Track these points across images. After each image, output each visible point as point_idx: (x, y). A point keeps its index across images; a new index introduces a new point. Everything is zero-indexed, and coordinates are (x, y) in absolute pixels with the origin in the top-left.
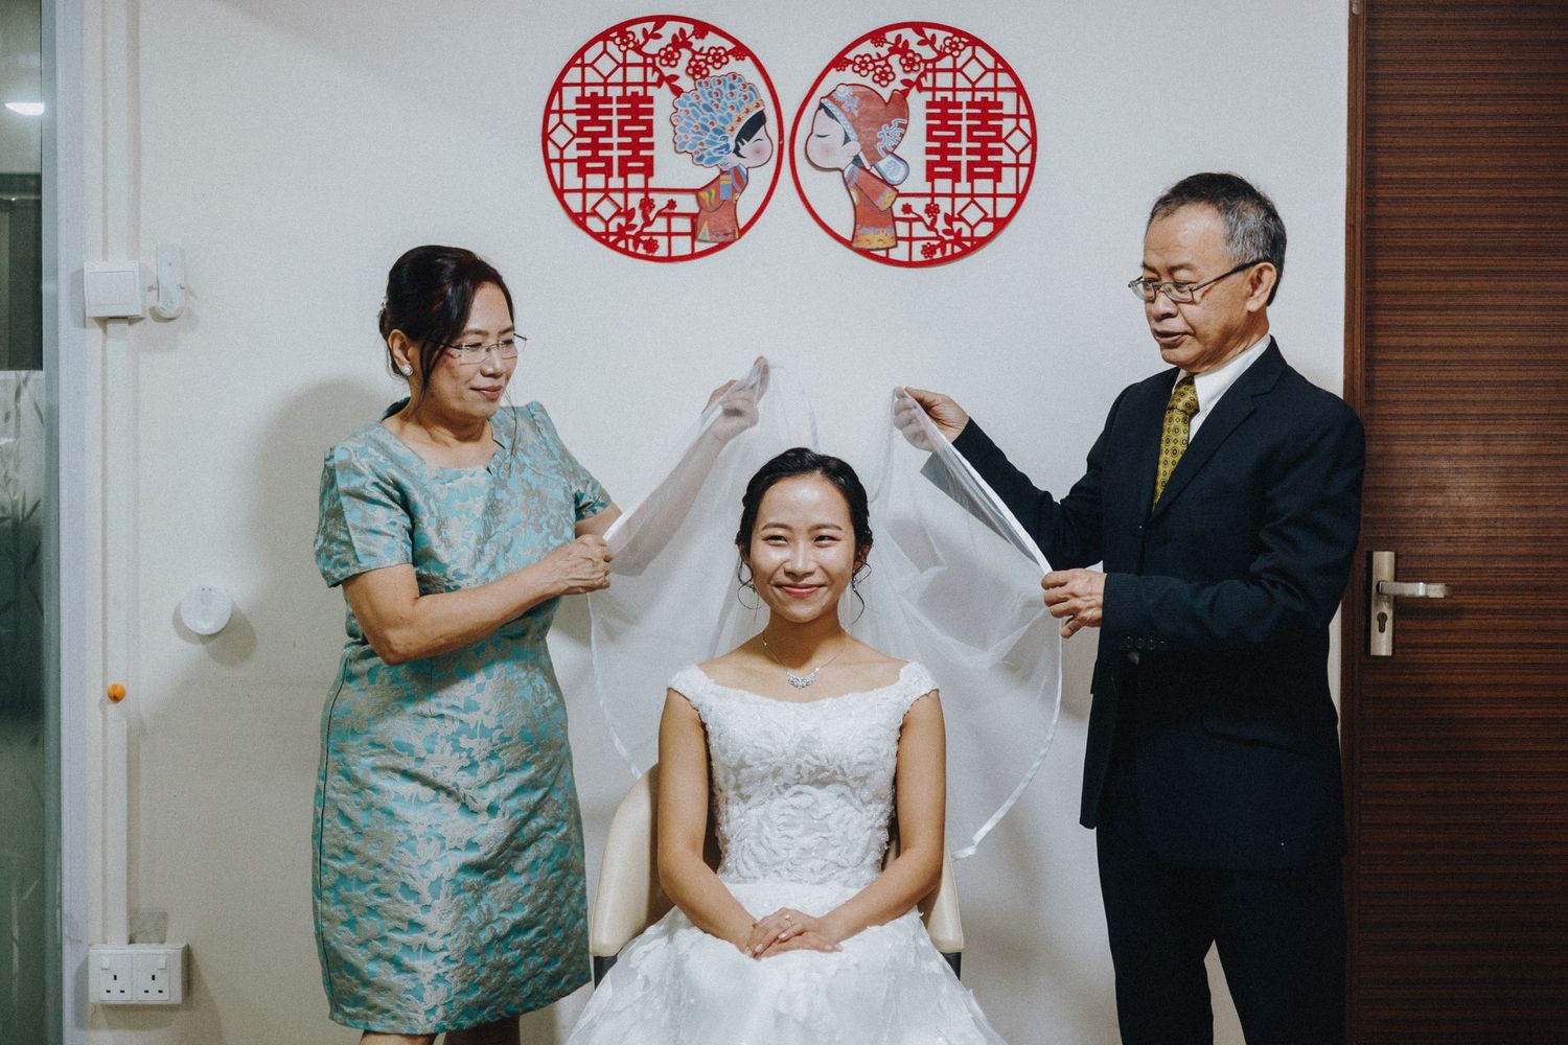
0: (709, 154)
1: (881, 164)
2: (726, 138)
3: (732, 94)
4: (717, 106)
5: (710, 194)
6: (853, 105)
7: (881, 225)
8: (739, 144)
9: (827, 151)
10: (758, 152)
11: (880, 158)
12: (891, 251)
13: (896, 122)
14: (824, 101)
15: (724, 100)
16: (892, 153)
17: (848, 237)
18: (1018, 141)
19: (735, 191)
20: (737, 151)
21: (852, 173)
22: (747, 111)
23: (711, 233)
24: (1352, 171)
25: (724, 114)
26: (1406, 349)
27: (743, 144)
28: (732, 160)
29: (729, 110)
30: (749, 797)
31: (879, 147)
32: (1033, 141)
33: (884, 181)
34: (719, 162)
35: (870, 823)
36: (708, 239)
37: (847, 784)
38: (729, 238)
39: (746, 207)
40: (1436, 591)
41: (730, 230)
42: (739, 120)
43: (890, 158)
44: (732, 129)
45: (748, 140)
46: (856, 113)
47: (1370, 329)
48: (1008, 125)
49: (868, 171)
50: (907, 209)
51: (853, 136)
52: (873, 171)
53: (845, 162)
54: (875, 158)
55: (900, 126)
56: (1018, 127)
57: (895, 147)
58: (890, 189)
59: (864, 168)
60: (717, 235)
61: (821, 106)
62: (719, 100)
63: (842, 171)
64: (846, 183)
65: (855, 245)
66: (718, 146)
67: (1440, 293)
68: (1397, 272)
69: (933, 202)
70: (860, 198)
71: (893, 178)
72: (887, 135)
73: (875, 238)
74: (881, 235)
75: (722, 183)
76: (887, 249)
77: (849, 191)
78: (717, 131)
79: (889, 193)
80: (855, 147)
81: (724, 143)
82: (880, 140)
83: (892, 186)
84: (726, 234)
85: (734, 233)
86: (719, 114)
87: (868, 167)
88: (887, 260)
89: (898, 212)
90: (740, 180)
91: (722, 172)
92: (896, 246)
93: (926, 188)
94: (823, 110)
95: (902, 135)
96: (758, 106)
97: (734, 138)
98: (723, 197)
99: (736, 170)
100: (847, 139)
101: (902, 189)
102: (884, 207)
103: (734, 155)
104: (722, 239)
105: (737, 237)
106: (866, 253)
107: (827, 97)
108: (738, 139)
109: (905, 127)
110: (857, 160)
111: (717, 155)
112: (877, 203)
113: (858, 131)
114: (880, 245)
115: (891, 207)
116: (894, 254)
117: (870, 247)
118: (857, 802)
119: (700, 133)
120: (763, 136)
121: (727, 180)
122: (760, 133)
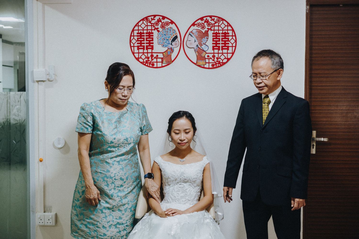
0: (165, 45)
1: (203, 47)
2: (169, 41)
3: (170, 32)
4: (167, 34)
5: (166, 53)
6: (197, 34)
7: (202, 60)
8: (172, 42)
9: (191, 44)
10: (176, 44)
11: (202, 45)
12: (205, 65)
13: (206, 37)
14: (190, 33)
15: (169, 33)
16: (205, 44)
17: (195, 62)
18: (233, 41)
19: (171, 53)
20: (171, 44)
21: (196, 48)
22: (174, 35)
23: (166, 62)
24: (306, 47)
25: (169, 36)
26: (319, 86)
27: (173, 42)
28: (170, 46)
29: (170, 35)
30: (170, 185)
31: (202, 43)
32: (236, 41)
33: (203, 50)
34: (168, 46)
35: (196, 191)
36: (165, 63)
37: (191, 183)
38: (170, 63)
39: (173, 56)
40: (326, 140)
41: (170, 61)
42: (172, 37)
43: (204, 45)
44: (170, 39)
45: (174, 42)
46: (197, 36)
47: (311, 82)
48: (230, 38)
49: (200, 48)
50: (208, 56)
51: (196, 40)
52: (201, 48)
53: (195, 46)
54: (201, 45)
55: (207, 38)
56: (232, 38)
57: (206, 43)
58: (204, 52)
59: (199, 47)
60: (167, 62)
61: (190, 34)
62: (167, 33)
63: (194, 48)
64: (195, 51)
65: (197, 64)
66: (167, 43)
67: (326, 74)
68: (317, 69)
69: (214, 55)
70: (198, 54)
71: (205, 50)
72: (204, 40)
73: (201, 63)
74: (203, 62)
75: (168, 51)
76: (204, 65)
77: (195, 52)
78: (167, 40)
79: (204, 53)
80: (197, 43)
81: (168, 42)
82: (202, 41)
83: (205, 51)
84: (169, 62)
85: (171, 62)
86: (168, 36)
87: (200, 47)
88: (204, 68)
89: (206, 57)
90: (172, 50)
91: (168, 49)
92: (206, 64)
93: (213, 52)
94: (190, 35)
95: (207, 40)
96: (176, 34)
97: (171, 41)
98: (168, 54)
99: (171, 48)
100: (195, 41)
101: (207, 52)
102: (203, 56)
103: (171, 45)
104: (168, 63)
105: (171, 63)
106: (199, 66)
107: (191, 32)
108: (172, 41)
109: (208, 38)
110: (197, 46)
111: (167, 45)
112: (202, 55)
113: (197, 39)
114: (202, 64)
115: (205, 56)
116: (205, 66)
117: (200, 65)
118: (193, 186)
119: (163, 40)
120: (177, 41)
121: (169, 50)
122: (176, 40)
